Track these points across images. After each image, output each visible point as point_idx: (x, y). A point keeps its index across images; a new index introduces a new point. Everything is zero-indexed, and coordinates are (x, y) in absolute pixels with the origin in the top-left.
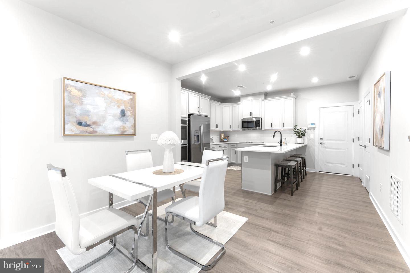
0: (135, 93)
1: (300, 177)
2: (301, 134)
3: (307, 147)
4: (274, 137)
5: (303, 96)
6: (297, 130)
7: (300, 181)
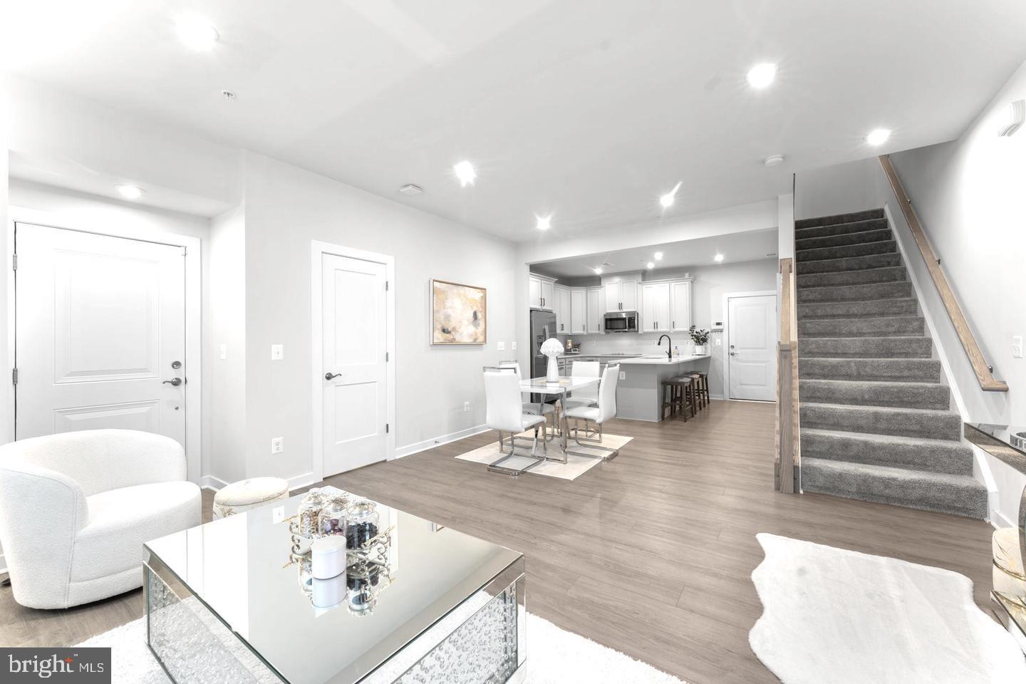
0: (485, 289)
1: (697, 402)
2: (701, 339)
3: (711, 360)
4: (659, 344)
5: (704, 278)
6: (695, 334)
7: (698, 409)
